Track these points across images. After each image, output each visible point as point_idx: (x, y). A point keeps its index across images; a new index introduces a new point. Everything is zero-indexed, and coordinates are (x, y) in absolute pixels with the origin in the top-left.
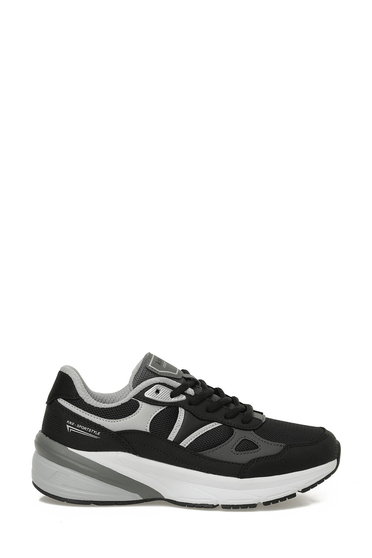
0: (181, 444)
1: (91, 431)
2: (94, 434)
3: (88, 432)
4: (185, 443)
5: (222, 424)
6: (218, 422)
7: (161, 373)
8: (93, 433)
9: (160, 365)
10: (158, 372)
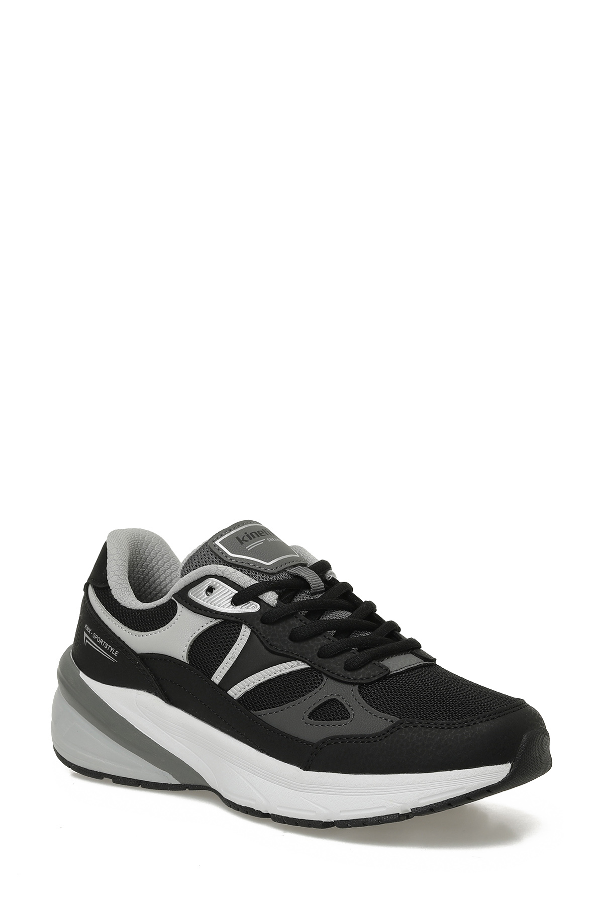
0: (230, 692)
1: (108, 647)
2: (110, 654)
3: (103, 648)
4: (236, 692)
5: (308, 666)
6: (303, 661)
7: (232, 558)
8: (108, 652)
9: (242, 543)
10: (227, 556)
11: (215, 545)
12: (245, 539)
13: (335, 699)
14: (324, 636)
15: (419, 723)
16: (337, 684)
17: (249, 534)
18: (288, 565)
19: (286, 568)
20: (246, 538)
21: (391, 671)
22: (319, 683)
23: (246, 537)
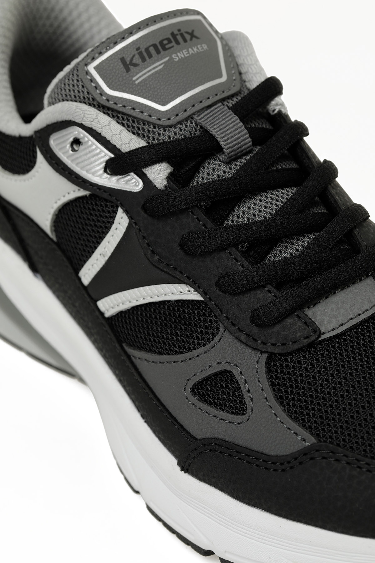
0: (100, 304)
4: (108, 307)
5: (201, 299)
6: (196, 289)
7: (109, 98)
9: (128, 70)
10: (102, 93)
11: (87, 73)
12: (134, 61)
13: (229, 372)
14: (230, 253)
15: (345, 455)
16: (237, 345)
17: (143, 50)
18: (198, 107)
19: (194, 114)
20: (137, 60)
21: (323, 331)
22: (213, 334)
23: (137, 56)
